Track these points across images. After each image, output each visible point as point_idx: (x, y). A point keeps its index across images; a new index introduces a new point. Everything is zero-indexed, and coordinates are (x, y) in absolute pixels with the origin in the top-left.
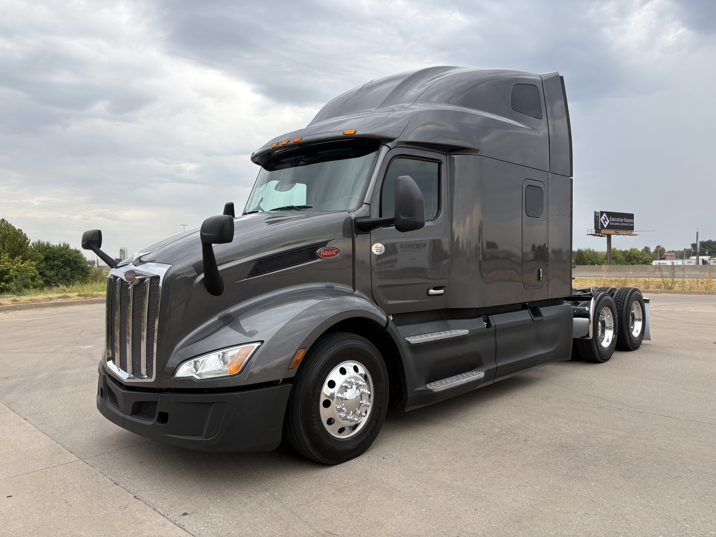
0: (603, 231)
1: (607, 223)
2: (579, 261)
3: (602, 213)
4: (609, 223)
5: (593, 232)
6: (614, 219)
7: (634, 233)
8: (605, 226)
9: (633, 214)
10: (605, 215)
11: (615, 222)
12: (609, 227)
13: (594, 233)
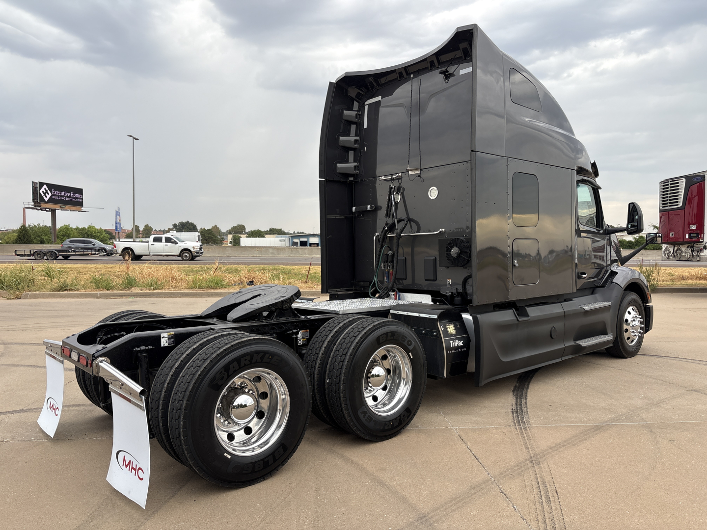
0: (43, 205)
1: (48, 197)
2: (22, 238)
3: (41, 184)
4: (51, 197)
5: (32, 204)
6: (57, 193)
7: (83, 209)
8: (46, 199)
9: (82, 190)
10: (45, 186)
11: (58, 196)
12: (51, 200)
13: (33, 207)
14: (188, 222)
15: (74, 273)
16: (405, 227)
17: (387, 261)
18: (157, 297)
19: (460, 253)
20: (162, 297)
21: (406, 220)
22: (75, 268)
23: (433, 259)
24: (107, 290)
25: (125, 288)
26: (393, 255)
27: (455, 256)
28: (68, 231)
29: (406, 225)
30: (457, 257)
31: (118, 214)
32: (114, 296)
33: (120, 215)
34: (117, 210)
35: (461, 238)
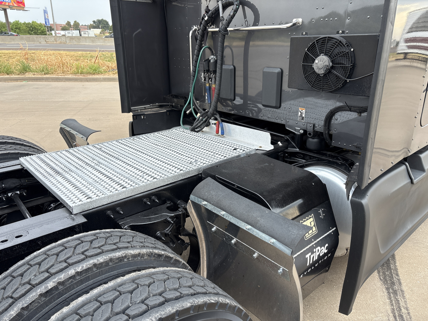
7: (26, 9)
14: (103, 19)
15: (6, 57)
16: (234, 15)
17: (208, 71)
18: (46, 81)
19: (332, 67)
20: (50, 81)
21: (236, 3)
22: (7, 53)
23: (278, 73)
24: (8, 74)
25: (21, 73)
26: (216, 62)
27: (321, 72)
28: (18, 25)
29: (236, 11)
30: (325, 75)
31: (45, 12)
32: (11, 80)
33: (47, 13)
34: (45, 9)
35: (337, 36)
